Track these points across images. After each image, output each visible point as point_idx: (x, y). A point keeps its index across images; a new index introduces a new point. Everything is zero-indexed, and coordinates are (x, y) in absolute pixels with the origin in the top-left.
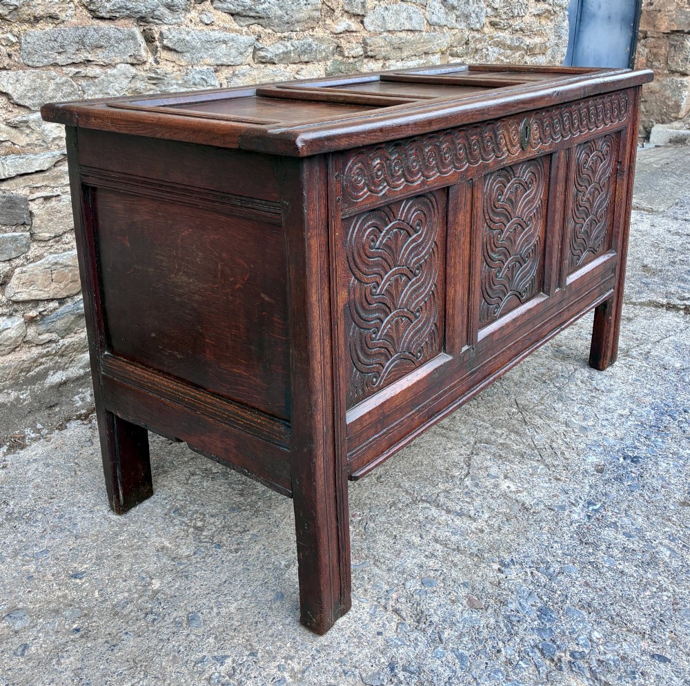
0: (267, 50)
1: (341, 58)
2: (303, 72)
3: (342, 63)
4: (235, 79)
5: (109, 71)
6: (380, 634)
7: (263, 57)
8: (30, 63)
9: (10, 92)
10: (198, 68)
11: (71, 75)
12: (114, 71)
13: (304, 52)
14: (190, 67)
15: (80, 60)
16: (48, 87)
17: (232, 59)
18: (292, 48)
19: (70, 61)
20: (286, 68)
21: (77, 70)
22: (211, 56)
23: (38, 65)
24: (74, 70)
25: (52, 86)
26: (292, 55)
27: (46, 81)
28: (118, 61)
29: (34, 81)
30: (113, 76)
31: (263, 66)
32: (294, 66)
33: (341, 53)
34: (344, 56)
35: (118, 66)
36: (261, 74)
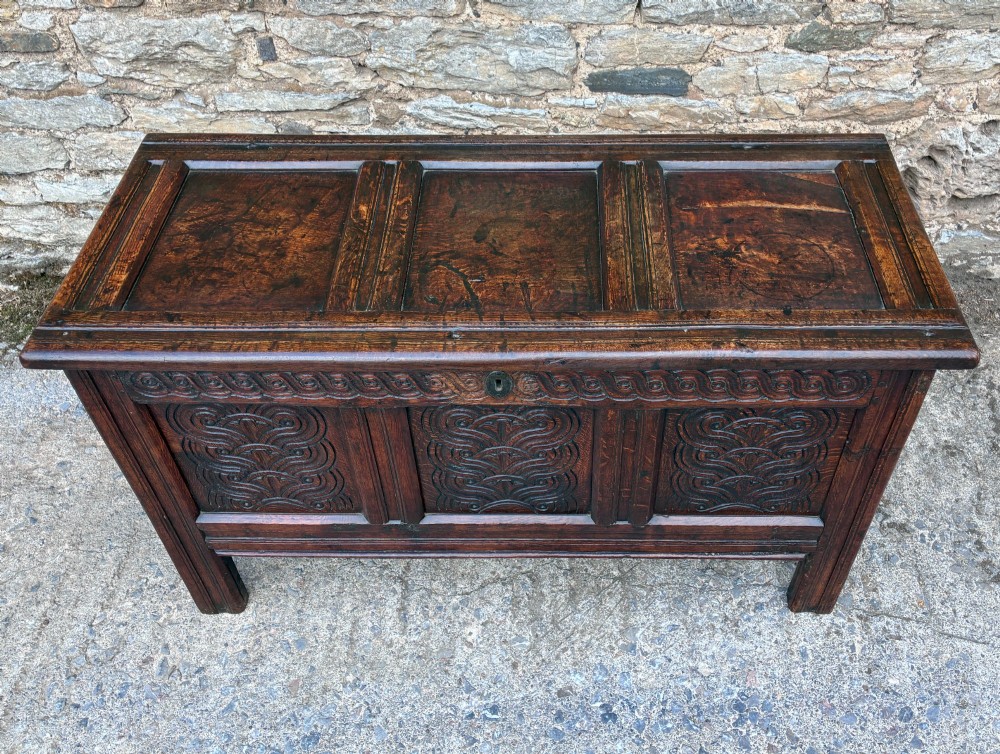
0: (664, 9)
1: (827, 23)
2: (734, 39)
3: (823, 30)
4: (598, 40)
5: (404, 23)
6: (226, 645)
7: (655, 18)
8: (306, 11)
9: (285, 37)
10: (537, 25)
11: (353, 25)
12: (410, 24)
13: (740, 14)
14: (527, 23)
15: (364, 11)
16: (326, 36)
17: (595, 19)
18: (717, 7)
19: (351, 12)
20: (702, 31)
21: (362, 21)
22: (560, 13)
23: (314, 14)
24: (358, 20)
25: (329, 36)
26: (717, 15)
27: (323, 30)
28: (415, 14)
29: (311, 29)
30: (407, 29)
31: (654, 27)
32: (720, 28)
33: (828, 17)
34: (832, 22)
35: (415, 20)
36: (647, 39)
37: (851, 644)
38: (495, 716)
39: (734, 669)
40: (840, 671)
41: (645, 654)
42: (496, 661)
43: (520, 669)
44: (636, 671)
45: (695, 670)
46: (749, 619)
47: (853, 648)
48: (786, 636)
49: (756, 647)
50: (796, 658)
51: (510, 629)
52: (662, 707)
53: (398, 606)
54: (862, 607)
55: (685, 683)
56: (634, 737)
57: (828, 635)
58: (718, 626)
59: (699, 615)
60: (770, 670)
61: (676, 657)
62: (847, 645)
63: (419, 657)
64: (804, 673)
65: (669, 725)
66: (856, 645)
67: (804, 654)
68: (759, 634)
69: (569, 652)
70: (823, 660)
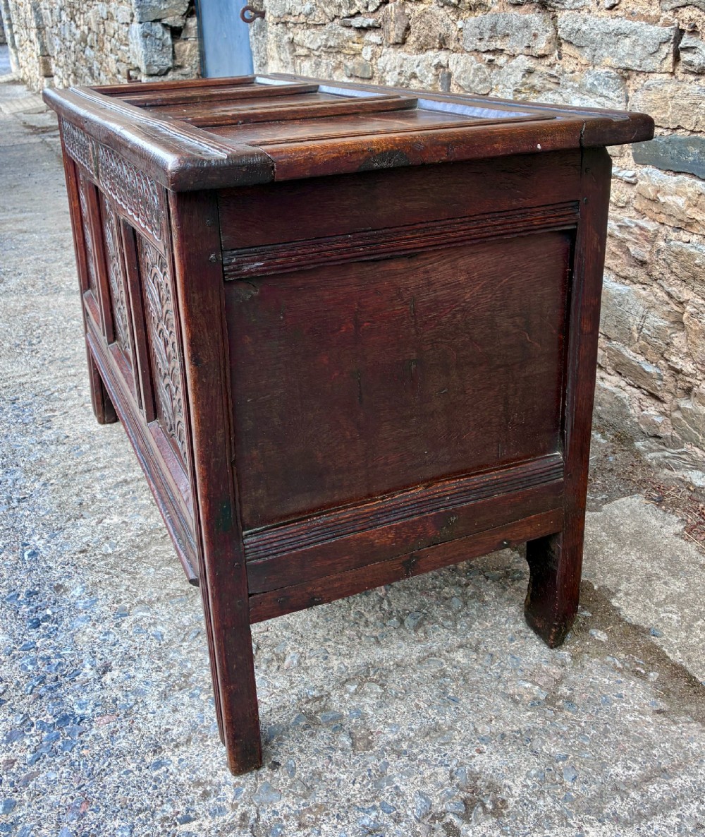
10: (599, 70)
37: (192, 815)
38: (26, 557)
39: (115, 701)
40: (140, 811)
41: (118, 625)
42: (85, 540)
43: (81, 555)
44: (94, 625)
45: (107, 669)
46: (192, 696)
47: (187, 820)
48: (182, 739)
49: (154, 713)
50: (150, 759)
51: (122, 538)
52: (53, 656)
53: (129, 480)
54: (264, 817)
55: (88, 666)
56: (12, 645)
57: (198, 783)
58: (174, 671)
59: (184, 652)
60: (122, 734)
61: (119, 650)
62: (188, 810)
63: (81, 504)
64: (127, 772)
65: (30, 667)
66: (195, 823)
67: (158, 765)
68: (175, 710)
69: (106, 577)
70: (155, 788)
